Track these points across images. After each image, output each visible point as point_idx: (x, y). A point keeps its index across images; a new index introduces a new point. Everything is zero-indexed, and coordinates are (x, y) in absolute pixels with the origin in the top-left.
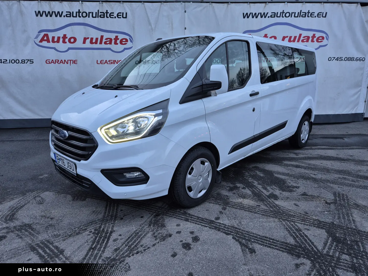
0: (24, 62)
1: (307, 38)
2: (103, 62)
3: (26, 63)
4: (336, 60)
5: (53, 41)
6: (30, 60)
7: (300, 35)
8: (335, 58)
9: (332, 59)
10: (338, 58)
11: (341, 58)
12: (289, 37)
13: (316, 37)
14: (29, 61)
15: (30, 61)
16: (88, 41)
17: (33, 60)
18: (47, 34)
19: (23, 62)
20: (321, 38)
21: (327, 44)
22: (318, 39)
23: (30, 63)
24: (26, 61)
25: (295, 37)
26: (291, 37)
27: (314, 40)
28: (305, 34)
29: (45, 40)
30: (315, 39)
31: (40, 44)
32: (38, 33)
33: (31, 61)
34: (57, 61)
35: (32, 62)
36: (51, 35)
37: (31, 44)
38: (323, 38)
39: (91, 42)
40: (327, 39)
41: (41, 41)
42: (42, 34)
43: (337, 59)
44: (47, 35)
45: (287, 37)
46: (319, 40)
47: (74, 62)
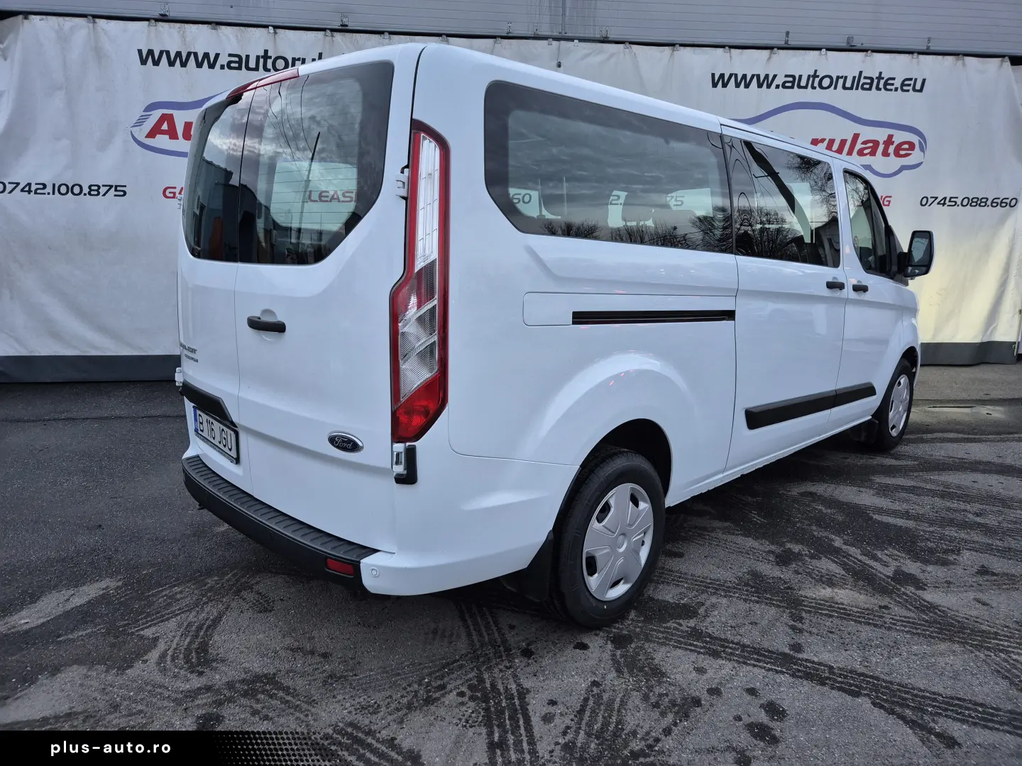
0: (96, 193)
1: (871, 145)
2: (327, 197)
3: (102, 194)
4: (939, 203)
5: (187, 136)
6: (116, 186)
7: (856, 137)
8: (936, 198)
9: (930, 200)
10: (945, 198)
11: (952, 200)
12: (826, 142)
13: (895, 144)
14: (113, 189)
15: (116, 190)
17: (125, 186)
18: (171, 115)
19: (94, 190)
20: (906, 146)
21: (922, 163)
22: (899, 148)
23: (115, 195)
24: (103, 190)
25: (843, 142)
26: (832, 142)
27: (889, 152)
28: (868, 133)
29: (164, 132)
30: (891, 149)
31: (150, 142)
32: (145, 111)
33: (120, 191)
35: (122, 193)
36: (181, 118)
37: (121, 141)
38: (912, 146)
40: (922, 149)
41: (151, 134)
43: (942, 202)
44: (169, 119)
45: (823, 141)
46: (902, 153)
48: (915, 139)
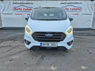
5: (17, 10)
8: (84, 14)
16: (24, 9)
21: (82, 10)
25: (74, 9)
28: (76, 8)
34: (17, 14)
36: (16, 8)
37: (12, 10)
39: (25, 10)
42: (14, 8)
45: (71, 9)
47: (21, 14)
48: (81, 8)
